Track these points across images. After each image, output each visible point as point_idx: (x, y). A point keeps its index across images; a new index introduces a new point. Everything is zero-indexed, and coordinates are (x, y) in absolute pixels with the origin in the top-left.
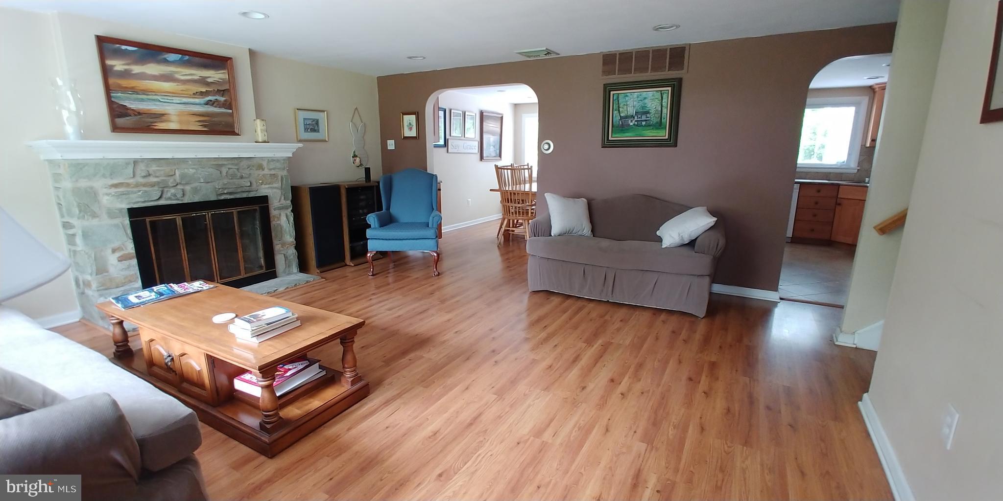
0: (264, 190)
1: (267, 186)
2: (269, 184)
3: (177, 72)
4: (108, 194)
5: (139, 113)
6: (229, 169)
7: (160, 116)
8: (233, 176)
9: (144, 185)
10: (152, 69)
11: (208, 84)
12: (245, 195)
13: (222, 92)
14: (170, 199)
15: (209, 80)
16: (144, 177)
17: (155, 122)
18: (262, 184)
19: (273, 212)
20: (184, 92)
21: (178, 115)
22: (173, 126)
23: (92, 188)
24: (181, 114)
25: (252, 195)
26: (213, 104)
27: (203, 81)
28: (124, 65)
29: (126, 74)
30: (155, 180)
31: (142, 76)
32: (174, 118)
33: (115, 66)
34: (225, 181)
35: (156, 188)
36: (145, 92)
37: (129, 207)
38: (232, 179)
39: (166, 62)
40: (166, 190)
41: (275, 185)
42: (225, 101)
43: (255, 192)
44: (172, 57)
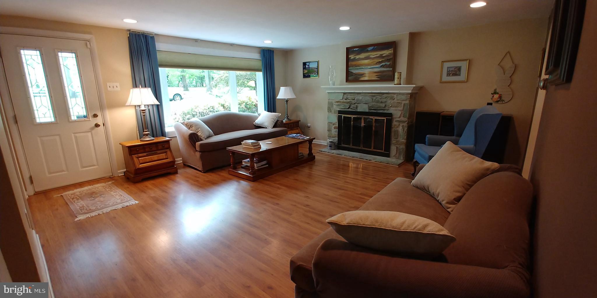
0: (391, 111)
1: (394, 108)
2: (395, 107)
3: (371, 55)
4: (335, 105)
5: (356, 74)
6: (376, 98)
7: (362, 75)
8: (378, 102)
9: (345, 103)
10: (363, 56)
11: (383, 57)
12: (381, 111)
13: (388, 60)
14: (352, 109)
15: (384, 55)
16: (346, 99)
17: (361, 77)
18: (391, 107)
19: (394, 123)
20: (373, 63)
21: (369, 74)
22: (366, 78)
23: (332, 102)
24: (370, 73)
25: (385, 112)
26: (384, 66)
27: (381, 56)
28: (354, 56)
29: (354, 60)
30: (349, 101)
31: (360, 59)
32: (367, 75)
33: (351, 57)
34: (373, 104)
35: (348, 104)
36: (359, 65)
37: (339, 110)
38: (377, 103)
39: (368, 51)
40: (351, 105)
41: (399, 108)
42: (390, 64)
43: (386, 111)
44: (370, 48)
